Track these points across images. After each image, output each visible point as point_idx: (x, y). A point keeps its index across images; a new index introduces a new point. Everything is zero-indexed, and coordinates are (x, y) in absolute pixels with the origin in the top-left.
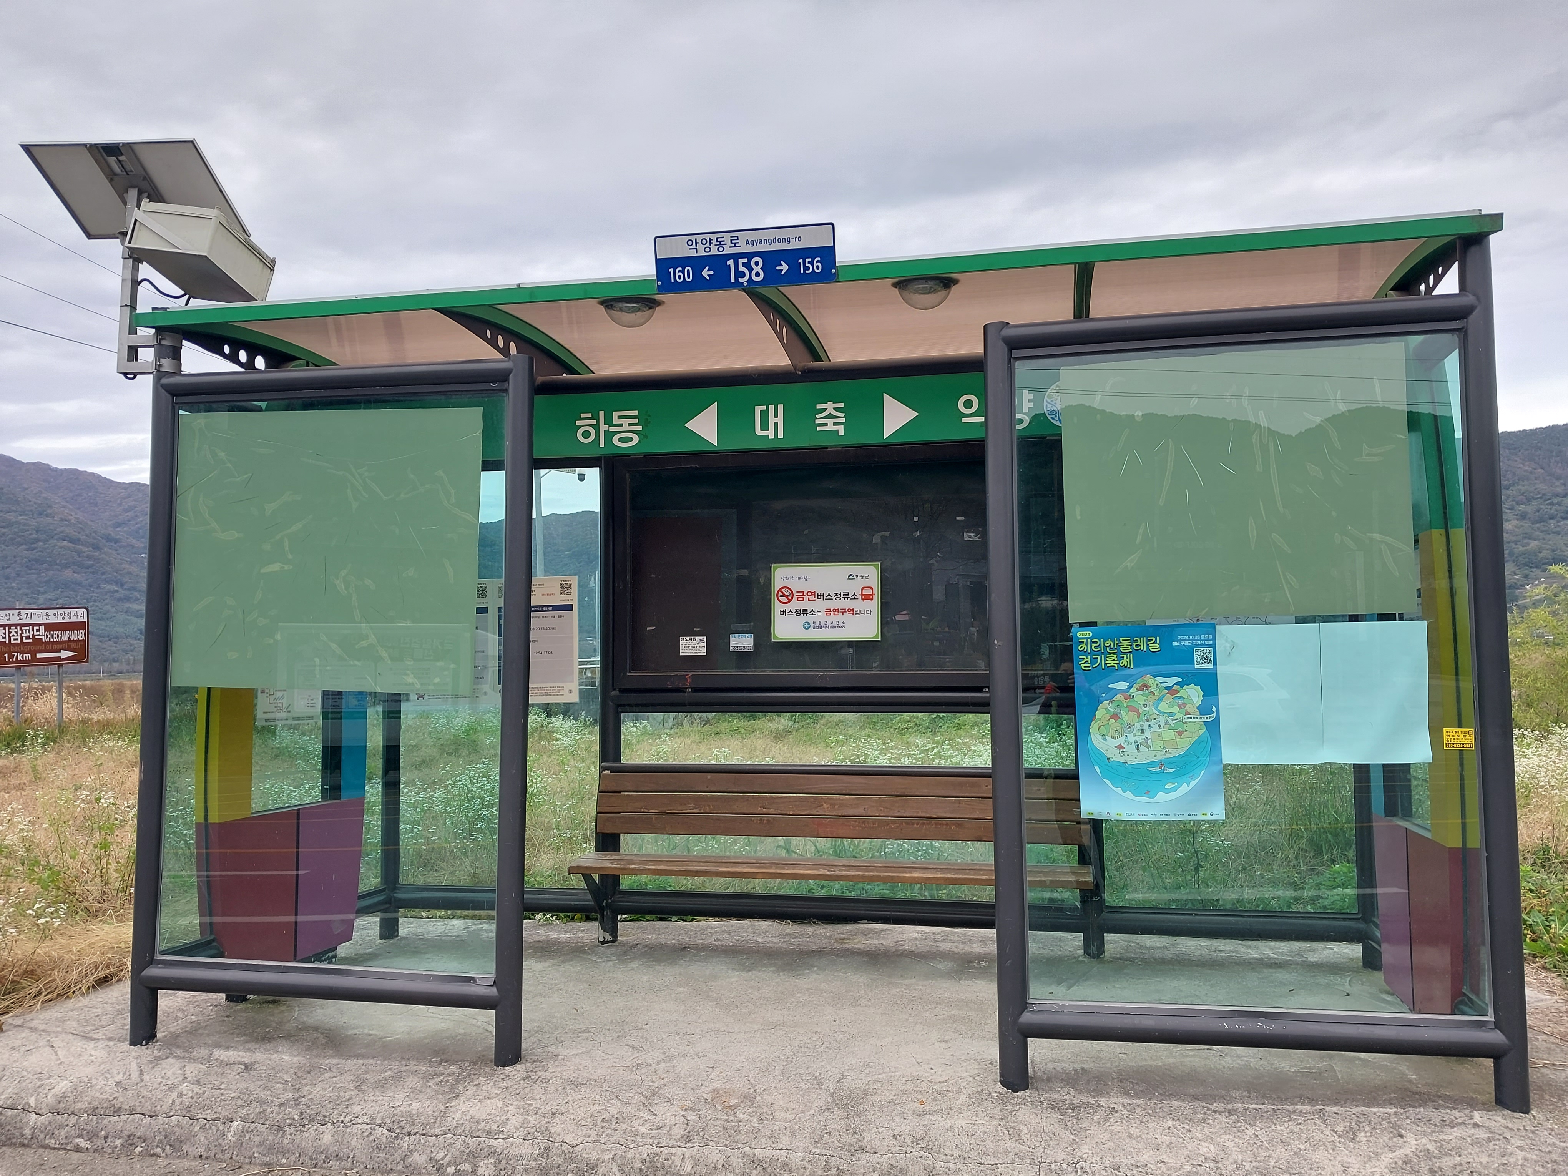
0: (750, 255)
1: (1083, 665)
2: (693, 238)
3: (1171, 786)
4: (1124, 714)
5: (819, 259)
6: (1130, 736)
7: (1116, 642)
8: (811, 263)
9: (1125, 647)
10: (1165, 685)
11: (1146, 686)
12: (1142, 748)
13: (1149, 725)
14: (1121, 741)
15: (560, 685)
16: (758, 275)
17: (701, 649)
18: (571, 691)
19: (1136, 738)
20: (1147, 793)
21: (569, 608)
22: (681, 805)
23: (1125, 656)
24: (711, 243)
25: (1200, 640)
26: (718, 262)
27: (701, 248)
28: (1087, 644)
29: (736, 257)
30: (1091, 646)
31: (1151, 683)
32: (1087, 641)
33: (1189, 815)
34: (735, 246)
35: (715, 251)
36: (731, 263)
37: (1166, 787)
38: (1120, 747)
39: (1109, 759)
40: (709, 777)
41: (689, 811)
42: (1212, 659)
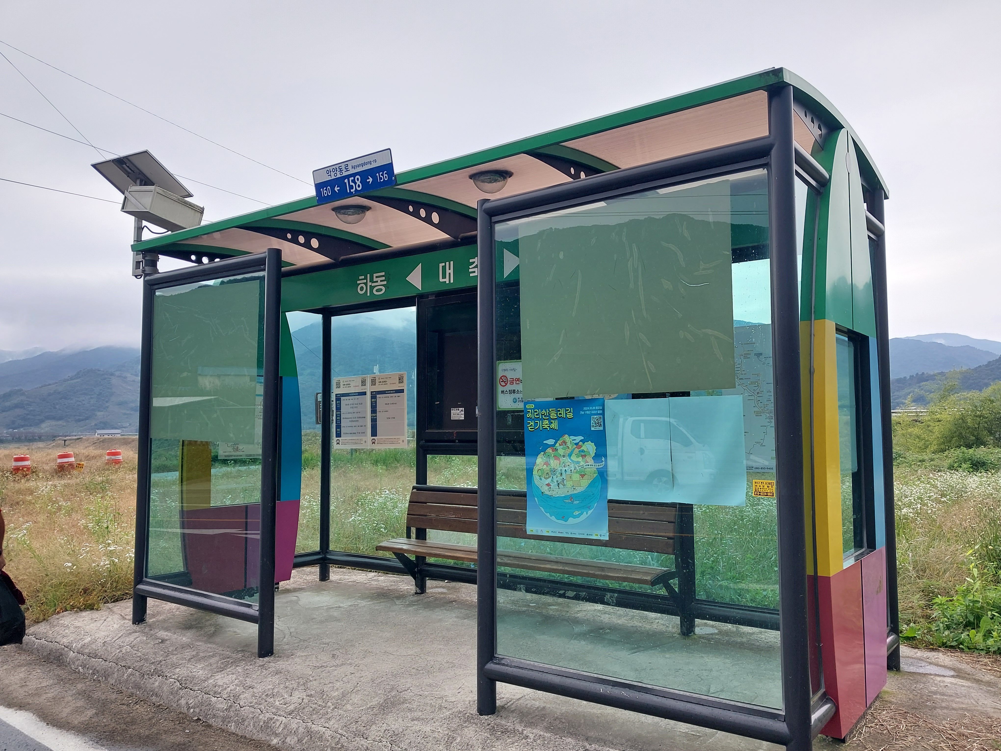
0: (354, 175)
1: (529, 428)
2: (328, 169)
3: (577, 513)
4: (552, 461)
5: (386, 172)
6: (555, 477)
7: (548, 412)
8: (382, 175)
9: (553, 415)
10: (575, 442)
11: (565, 442)
12: (561, 486)
13: (565, 470)
14: (548, 481)
15: (398, 437)
16: (359, 186)
17: (462, 415)
18: (403, 441)
19: (557, 479)
20: (563, 517)
21: (402, 391)
22: (447, 512)
23: (553, 421)
24: (337, 170)
25: (595, 410)
26: (340, 181)
27: (332, 174)
28: (531, 413)
29: (348, 177)
30: (534, 414)
31: (567, 440)
32: (532, 411)
33: (587, 535)
34: (347, 171)
35: (339, 176)
36: (346, 181)
37: (574, 514)
38: (548, 485)
39: (542, 493)
40: (462, 496)
41: (450, 516)
42: (602, 424)
